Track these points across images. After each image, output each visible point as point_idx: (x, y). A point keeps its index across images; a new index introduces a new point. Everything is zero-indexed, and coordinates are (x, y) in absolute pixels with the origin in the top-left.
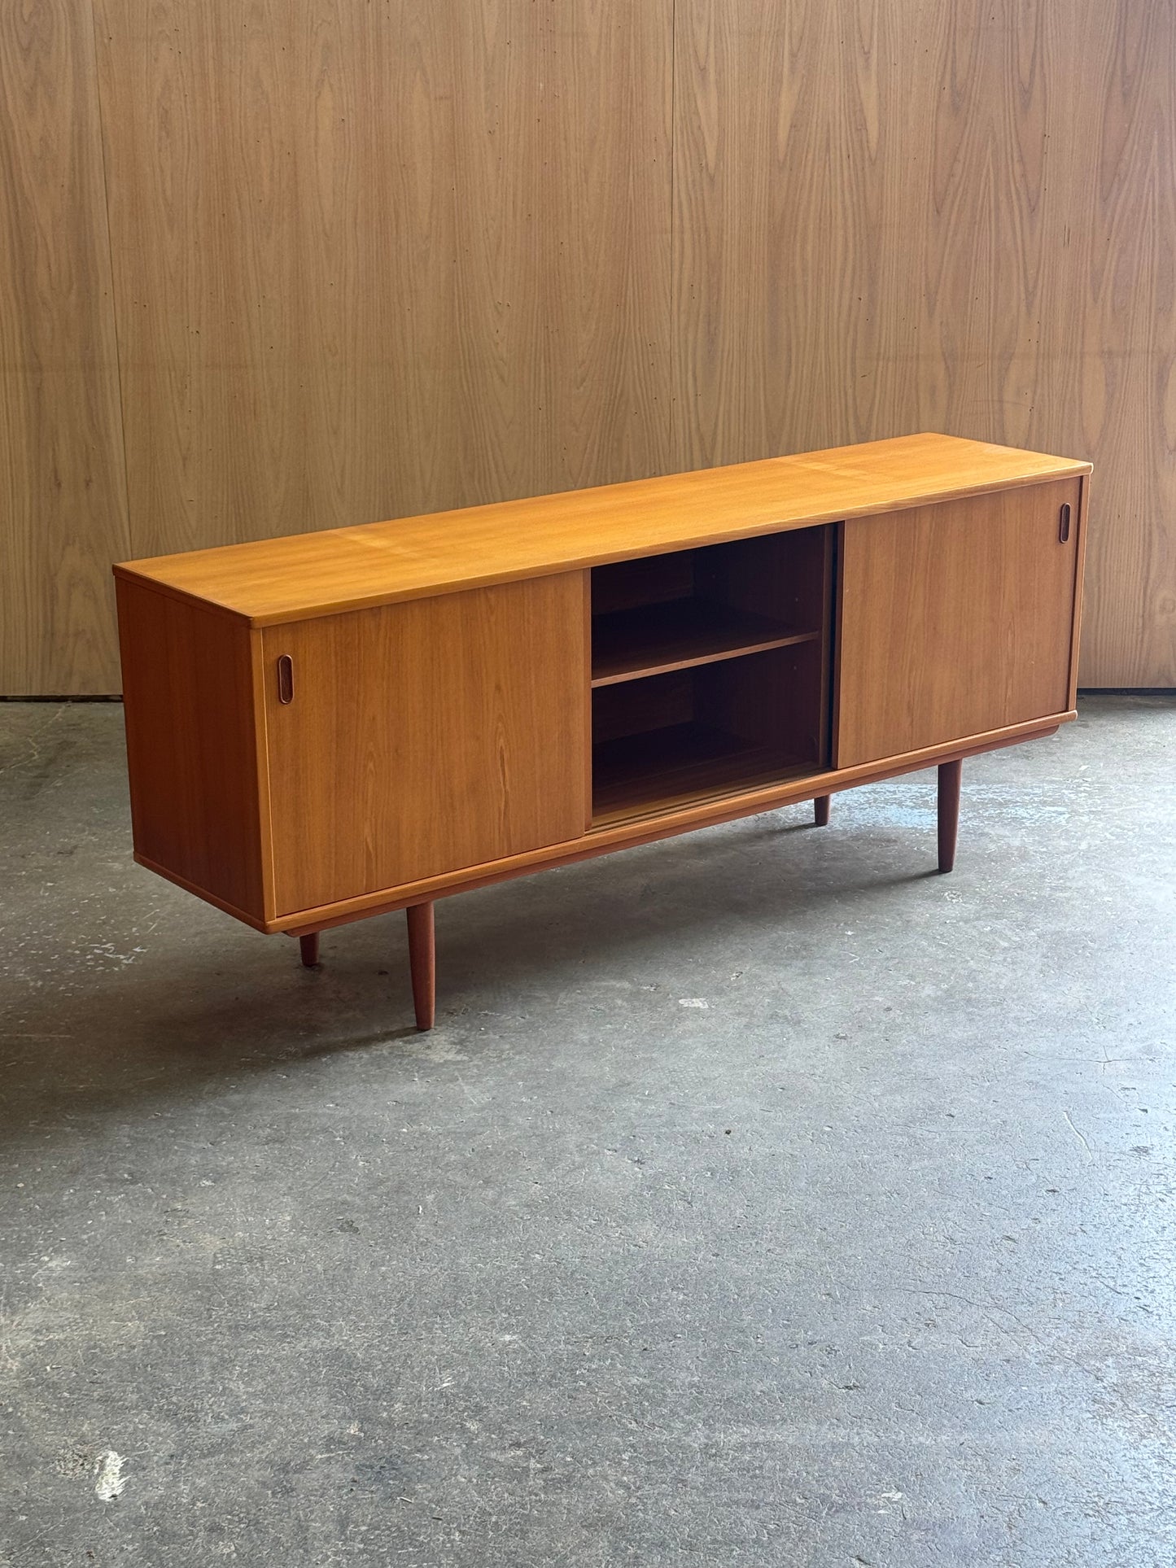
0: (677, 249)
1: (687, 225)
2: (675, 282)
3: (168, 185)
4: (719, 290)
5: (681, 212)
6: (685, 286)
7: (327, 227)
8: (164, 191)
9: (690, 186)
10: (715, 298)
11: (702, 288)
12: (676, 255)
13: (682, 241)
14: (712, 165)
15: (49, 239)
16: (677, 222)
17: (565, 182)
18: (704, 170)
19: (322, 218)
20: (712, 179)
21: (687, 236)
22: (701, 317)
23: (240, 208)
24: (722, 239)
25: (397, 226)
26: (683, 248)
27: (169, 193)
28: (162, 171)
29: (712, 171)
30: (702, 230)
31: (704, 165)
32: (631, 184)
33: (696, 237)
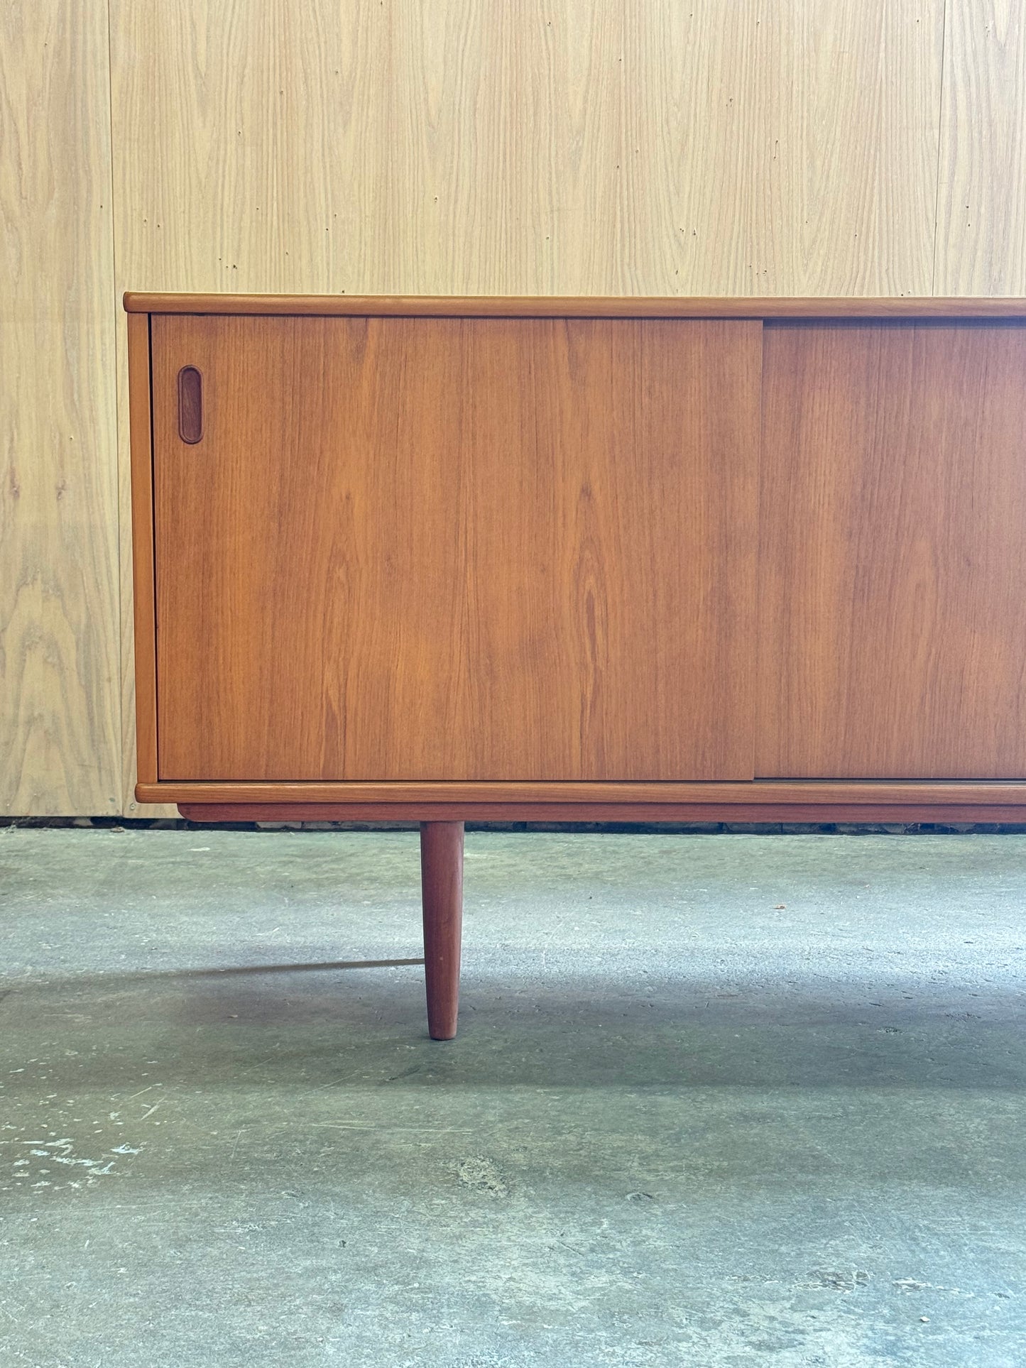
0: (947, 154)
1: (962, 115)
2: (943, 201)
3: (202, 46)
4: (1007, 213)
5: (954, 98)
6: (957, 209)
7: (433, 112)
8: (195, 54)
9: (970, 59)
10: (1001, 226)
11: (983, 210)
12: (946, 163)
13: (955, 139)
14: (1002, 28)
15: (22, 123)
16: (948, 112)
17: (784, 51)
18: (990, 37)
19: (426, 100)
20: (1002, 50)
21: (963, 134)
22: (979, 253)
23: (306, 82)
24: (1014, 140)
25: (535, 114)
26: (956, 150)
27: (202, 58)
28: (193, 25)
29: (1002, 38)
30: (985, 125)
31: (990, 28)
32: (882, 55)
33: (976, 135)
